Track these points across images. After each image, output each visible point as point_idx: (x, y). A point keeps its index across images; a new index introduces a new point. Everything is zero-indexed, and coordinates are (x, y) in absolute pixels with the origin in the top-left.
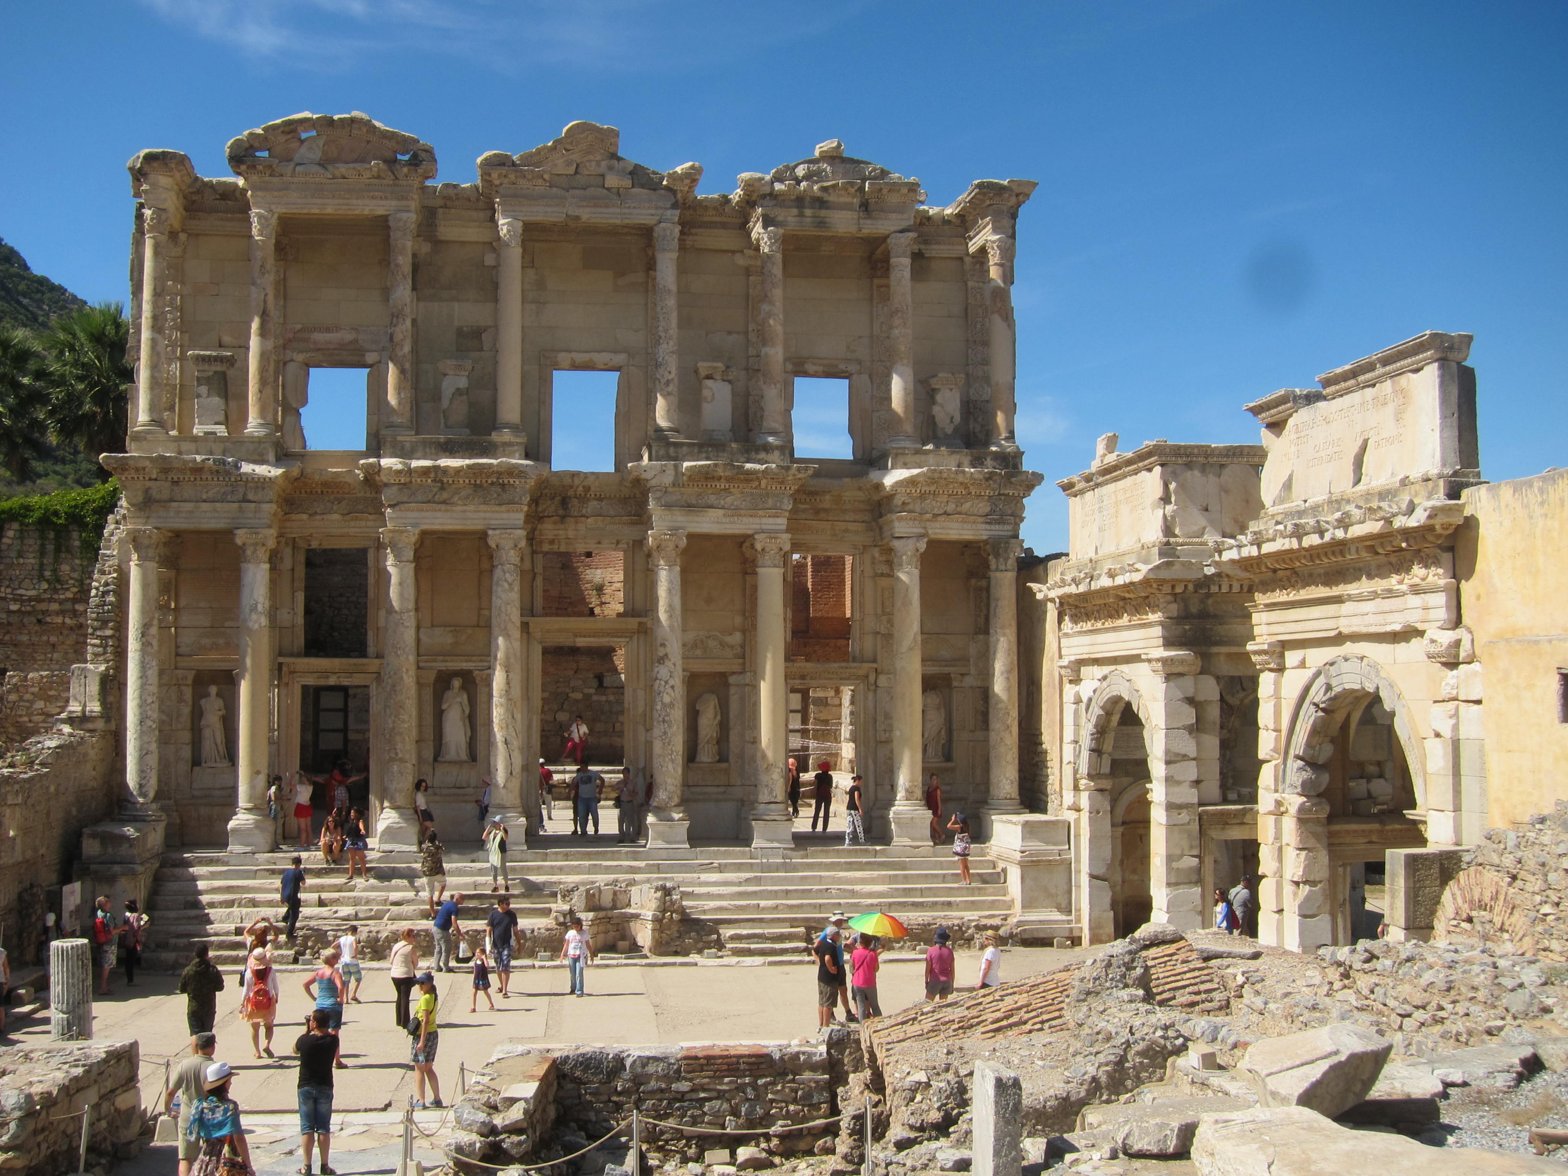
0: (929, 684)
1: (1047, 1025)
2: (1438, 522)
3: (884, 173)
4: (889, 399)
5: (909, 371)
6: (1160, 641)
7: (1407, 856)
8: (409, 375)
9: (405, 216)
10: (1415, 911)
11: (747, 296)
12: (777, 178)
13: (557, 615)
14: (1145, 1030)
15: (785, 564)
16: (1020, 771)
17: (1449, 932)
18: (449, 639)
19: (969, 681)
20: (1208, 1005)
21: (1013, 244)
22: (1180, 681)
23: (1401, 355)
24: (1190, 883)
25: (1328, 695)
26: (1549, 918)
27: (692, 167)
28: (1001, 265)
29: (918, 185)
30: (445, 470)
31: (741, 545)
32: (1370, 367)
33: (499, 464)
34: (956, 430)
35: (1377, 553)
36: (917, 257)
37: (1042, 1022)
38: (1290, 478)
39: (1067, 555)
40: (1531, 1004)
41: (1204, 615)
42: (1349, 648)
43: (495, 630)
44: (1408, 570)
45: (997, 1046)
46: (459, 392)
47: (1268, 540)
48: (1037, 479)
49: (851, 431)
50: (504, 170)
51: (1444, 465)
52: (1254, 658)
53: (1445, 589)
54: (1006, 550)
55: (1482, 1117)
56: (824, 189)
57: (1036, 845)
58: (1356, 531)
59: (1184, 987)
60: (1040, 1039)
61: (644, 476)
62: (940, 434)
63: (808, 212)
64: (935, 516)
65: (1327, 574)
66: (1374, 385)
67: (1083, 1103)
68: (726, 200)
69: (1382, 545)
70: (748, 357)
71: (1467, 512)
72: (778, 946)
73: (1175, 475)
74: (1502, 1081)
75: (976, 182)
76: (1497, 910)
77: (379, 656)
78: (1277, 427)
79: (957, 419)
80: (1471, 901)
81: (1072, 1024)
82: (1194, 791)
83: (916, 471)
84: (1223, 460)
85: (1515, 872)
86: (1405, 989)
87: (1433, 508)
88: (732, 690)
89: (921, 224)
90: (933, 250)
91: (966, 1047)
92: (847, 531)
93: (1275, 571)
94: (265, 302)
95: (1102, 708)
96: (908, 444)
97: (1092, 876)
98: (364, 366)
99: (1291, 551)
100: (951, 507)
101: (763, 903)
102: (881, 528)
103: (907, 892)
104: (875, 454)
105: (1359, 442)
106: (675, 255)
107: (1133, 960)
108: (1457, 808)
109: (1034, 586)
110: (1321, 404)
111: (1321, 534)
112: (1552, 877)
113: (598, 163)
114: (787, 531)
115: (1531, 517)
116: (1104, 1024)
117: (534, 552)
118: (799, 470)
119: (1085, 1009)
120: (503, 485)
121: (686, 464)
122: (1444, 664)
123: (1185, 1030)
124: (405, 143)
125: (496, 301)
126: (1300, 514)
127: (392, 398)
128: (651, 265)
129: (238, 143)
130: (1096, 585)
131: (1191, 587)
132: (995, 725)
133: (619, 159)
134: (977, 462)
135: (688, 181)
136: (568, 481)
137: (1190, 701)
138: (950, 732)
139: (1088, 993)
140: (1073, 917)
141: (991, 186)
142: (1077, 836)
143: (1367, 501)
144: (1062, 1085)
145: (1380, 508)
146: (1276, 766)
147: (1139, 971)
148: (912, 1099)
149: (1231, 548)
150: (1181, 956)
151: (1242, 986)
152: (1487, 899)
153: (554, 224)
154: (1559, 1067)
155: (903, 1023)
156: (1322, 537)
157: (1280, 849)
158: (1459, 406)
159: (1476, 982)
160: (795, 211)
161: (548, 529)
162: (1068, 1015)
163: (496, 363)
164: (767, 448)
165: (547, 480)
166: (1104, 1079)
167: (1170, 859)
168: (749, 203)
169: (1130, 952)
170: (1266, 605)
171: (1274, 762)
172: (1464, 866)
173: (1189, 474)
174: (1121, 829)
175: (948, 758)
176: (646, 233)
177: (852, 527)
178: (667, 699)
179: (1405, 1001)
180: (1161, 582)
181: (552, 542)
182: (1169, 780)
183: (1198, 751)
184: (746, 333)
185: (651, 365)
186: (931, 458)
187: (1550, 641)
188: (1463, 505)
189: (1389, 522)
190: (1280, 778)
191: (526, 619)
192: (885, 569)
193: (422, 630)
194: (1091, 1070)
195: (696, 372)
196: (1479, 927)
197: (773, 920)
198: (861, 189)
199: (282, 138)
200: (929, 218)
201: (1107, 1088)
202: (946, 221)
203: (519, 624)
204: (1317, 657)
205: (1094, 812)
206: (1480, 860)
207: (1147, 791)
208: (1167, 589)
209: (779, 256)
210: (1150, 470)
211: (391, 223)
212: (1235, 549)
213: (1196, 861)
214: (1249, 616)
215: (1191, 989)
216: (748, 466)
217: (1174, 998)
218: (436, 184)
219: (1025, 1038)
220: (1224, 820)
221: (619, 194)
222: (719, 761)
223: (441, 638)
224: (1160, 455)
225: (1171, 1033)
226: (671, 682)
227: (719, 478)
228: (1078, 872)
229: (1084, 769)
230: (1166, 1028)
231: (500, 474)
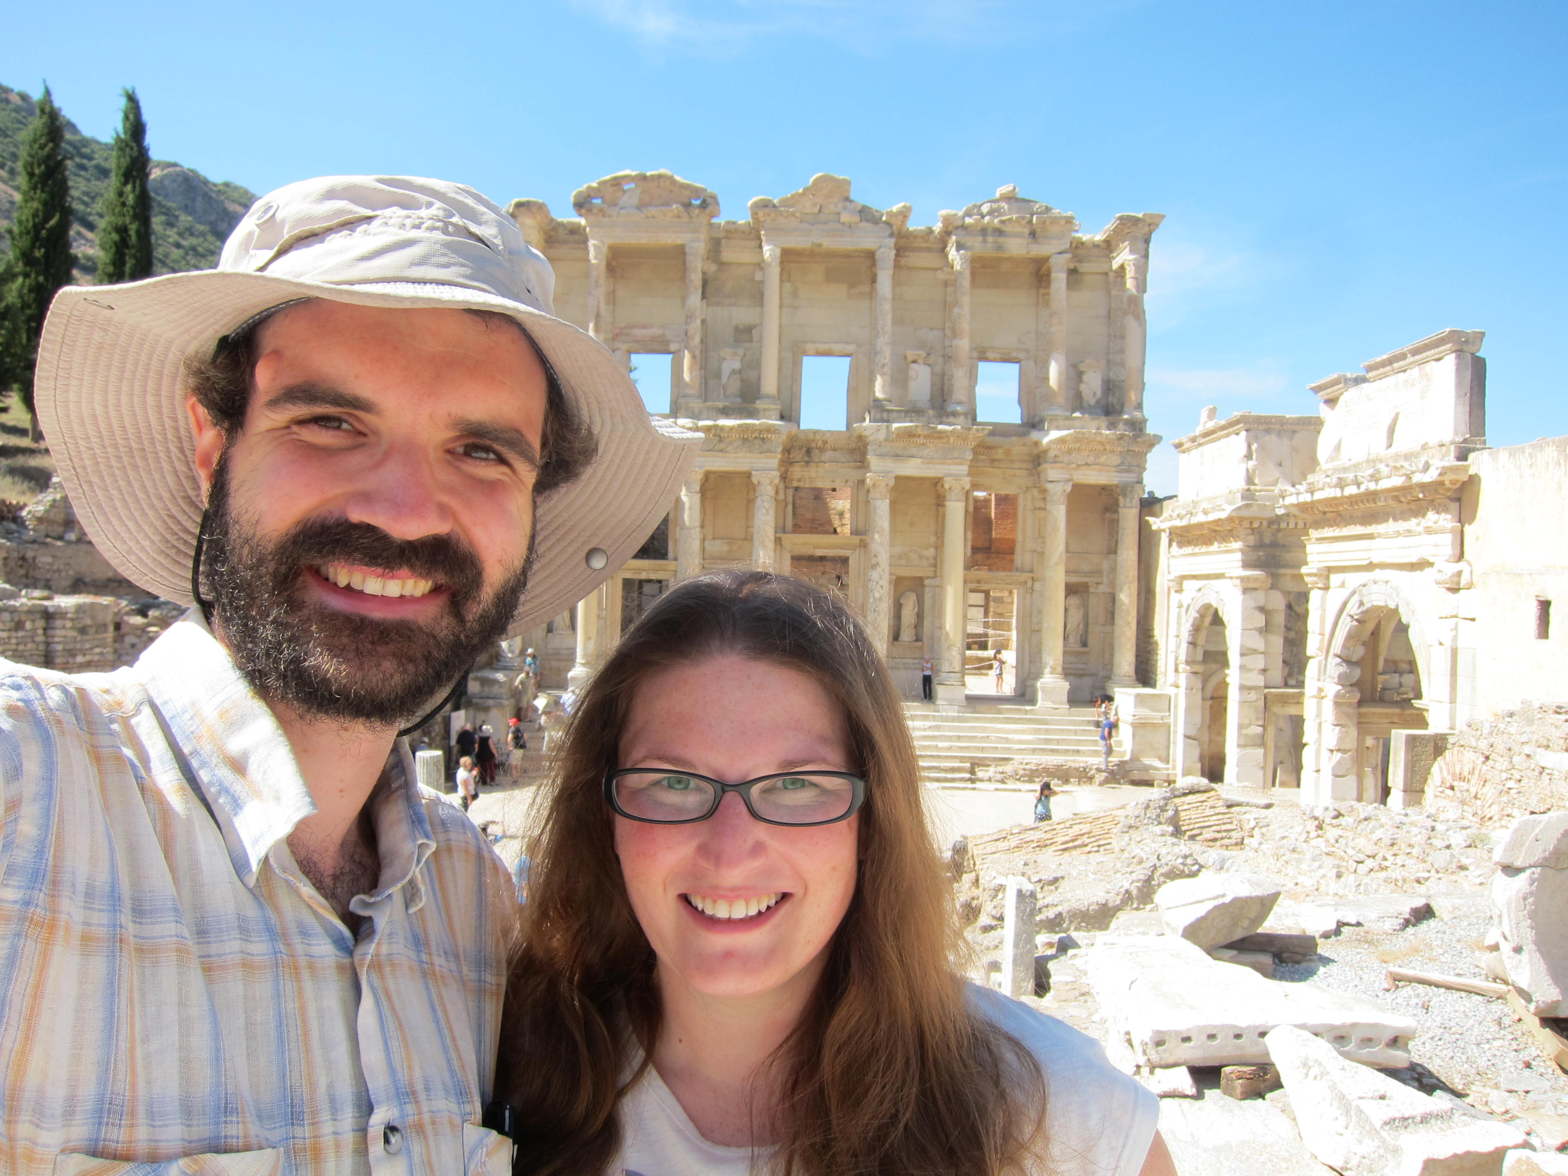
0: (1071, 590)
1: (1102, 849)
2: (1447, 479)
3: (1048, 209)
4: (1047, 379)
5: (1062, 359)
6: (1240, 564)
7: (1408, 736)
8: (698, 360)
9: (696, 245)
10: (1412, 779)
11: (945, 302)
12: (968, 214)
13: (811, 532)
14: (1169, 857)
15: (967, 500)
16: (1137, 656)
17: (1436, 796)
18: (725, 548)
19: (1102, 588)
20: (1226, 841)
21: (1147, 263)
22: (1254, 594)
23: (1427, 347)
24: (1255, 745)
25: (1361, 609)
26: (1512, 791)
27: (904, 207)
28: (1135, 278)
29: (1073, 218)
30: (722, 428)
31: (936, 484)
32: (1403, 356)
33: (760, 424)
34: (1098, 402)
35: (1401, 502)
36: (1073, 272)
37: (1099, 846)
38: (1339, 443)
39: (1176, 496)
40: (1451, 862)
41: (1274, 545)
42: (1377, 574)
43: (756, 543)
44: (1424, 515)
45: (1063, 862)
46: (734, 372)
47: (1319, 489)
48: (1156, 439)
49: (1020, 402)
50: (767, 210)
51: (1456, 433)
52: (1307, 579)
53: (1452, 531)
54: (1132, 491)
55: (1358, 953)
56: (1003, 222)
57: (1144, 712)
58: (1384, 484)
59: (1210, 826)
60: (1095, 858)
61: (865, 433)
62: (1085, 405)
63: (990, 239)
64: (1079, 466)
65: (1363, 517)
66: (1405, 371)
67: (1118, 909)
68: (930, 231)
69: (1404, 495)
70: (944, 348)
71: (1472, 471)
72: (950, 776)
73: (1256, 438)
74: (1390, 924)
75: (1118, 215)
76: (1473, 782)
77: (675, 559)
78: (1331, 402)
79: (1099, 394)
80: (1454, 774)
81: (1116, 849)
82: (1262, 678)
83: (1064, 433)
84: (1295, 428)
85: (1488, 753)
86: (1361, 842)
87: (1443, 468)
88: (927, 590)
89: (1076, 247)
90: (1084, 267)
91: (1039, 861)
92: (1014, 475)
93: (1325, 513)
94: (598, 307)
95: (1198, 612)
96: (1059, 412)
97: (1186, 737)
98: (669, 353)
99: (1335, 498)
100: (1091, 460)
101: (941, 744)
102: (1039, 474)
103: (1047, 741)
104: (1037, 419)
105: (1393, 416)
106: (891, 272)
107: (1166, 805)
108: (1453, 701)
109: (1150, 519)
110: (1365, 386)
111: (1358, 485)
112: (1516, 759)
113: (836, 205)
114: (969, 474)
115: (1521, 476)
116: (1138, 851)
117: (786, 488)
118: (978, 430)
119: (1127, 839)
120: (763, 439)
121: (895, 425)
122: (1449, 589)
123: (1201, 861)
124: (696, 192)
125: (762, 305)
126: (1345, 470)
127: (687, 376)
128: (874, 280)
129: (579, 194)
130: (1194, 520)
131: (1265, 524)
132: (1119, 621)
133: (851, 201)
134: (1112, 426)
135: (900, 217)
136: (811, 436)
137: (1262, 609)
138: (1086, 625)
139: (1130, 827)
140: (1170, 766)
141: (1129, 218)
142: (1176, 706)
143: (1396, 461)
144: (1103, 894)
145: (1402, 466)
146: (1320, 662)
147: (1170, 813)
148: (995, 896)
149: (1291, 495)
150: (1210, 803)
151: (1253, 829)
152: (1465, 773)
153: (804, 250)
154: (1446, 917)
155: (997, 840)
156: (1359, 487)
157: (1320, 724)
158: (1471, 388)
159: (1413, 841)
160: (980, 239)
161: (797, 471)
162: (1114, 842)
163: (761, 352)
164: (954, 414)
165: (795, 436)
166: (1135, 892)
167: (1241, 727)
168: (947, 233)
169: (1164, 798)
170: (1317, 539)
171: (1318, 659)
172: (1449, 746)
173: (1267, 438)
174: (1209, 703)
175: (1084, 644)
176: (871, 256)
177: (1019, 472)
178: (877, 595)
179: (1359, 851)
180: (1241, 519)
181: (799, 480)
182: (1242, 668)
183: (1266, 648)
184: (943, 329)
185: (873, 353)
186: (1077, 423)
187: (1531, 575)
188: (1469, 466)
189: (1409, 477)
190: (1323, 670)
191: (778, 535)
192: (1040, 504)
193: (706, 542)
194: (1126, 885)
195: (905, 358)
196: (1458, 794)
197: (947, 757)
198: (1030, 222)
199: (611, 189)
200: (1083, 243)
201: (1137, 898)
202: (1096, 246)
203: (773, 538)
204: (1354, 580)
205: (1190, 688)
206: (1462, 743)
207: (1226, 675)
208: (1246, 524)
209: (967, 273)
210: (1237, 434)
211: (687, 250)
212: (1294, 496)
213: (1261, 729)
214: (1305, 546)
215: (1214, 828)
216: (940, 427)
217: (1201, 834)
218: (721, 220)
219: (1084, 857)
220: (1284, 700)
221: (850, 227)
222: (917, 640)
223: (718, 547)
224: (1245, 423)
225: (1189, 861)
226: (881, 583)
227: (919, 436)
228: (1175, 732)
229: (1183, 657)
230: (1185, 857)
231: (761, 431)
